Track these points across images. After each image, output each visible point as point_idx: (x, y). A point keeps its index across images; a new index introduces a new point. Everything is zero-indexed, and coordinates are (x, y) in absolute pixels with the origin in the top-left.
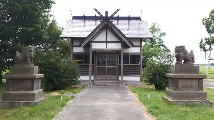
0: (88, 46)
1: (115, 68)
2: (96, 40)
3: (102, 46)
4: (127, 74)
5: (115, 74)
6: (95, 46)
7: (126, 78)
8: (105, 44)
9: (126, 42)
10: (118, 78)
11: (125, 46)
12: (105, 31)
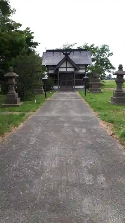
0: (57, 70)
1: (71, 82)
2: (61, 66)
3: (64, 70)
4: (77, 85)
5: (71, 85)
6: (61, 70)
7: (76, 87)
8: (66, 69)
9: (76, 67)
10: (73, 87)
11: (76, 69)
12: (66, 61)
